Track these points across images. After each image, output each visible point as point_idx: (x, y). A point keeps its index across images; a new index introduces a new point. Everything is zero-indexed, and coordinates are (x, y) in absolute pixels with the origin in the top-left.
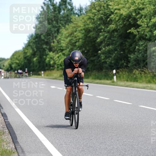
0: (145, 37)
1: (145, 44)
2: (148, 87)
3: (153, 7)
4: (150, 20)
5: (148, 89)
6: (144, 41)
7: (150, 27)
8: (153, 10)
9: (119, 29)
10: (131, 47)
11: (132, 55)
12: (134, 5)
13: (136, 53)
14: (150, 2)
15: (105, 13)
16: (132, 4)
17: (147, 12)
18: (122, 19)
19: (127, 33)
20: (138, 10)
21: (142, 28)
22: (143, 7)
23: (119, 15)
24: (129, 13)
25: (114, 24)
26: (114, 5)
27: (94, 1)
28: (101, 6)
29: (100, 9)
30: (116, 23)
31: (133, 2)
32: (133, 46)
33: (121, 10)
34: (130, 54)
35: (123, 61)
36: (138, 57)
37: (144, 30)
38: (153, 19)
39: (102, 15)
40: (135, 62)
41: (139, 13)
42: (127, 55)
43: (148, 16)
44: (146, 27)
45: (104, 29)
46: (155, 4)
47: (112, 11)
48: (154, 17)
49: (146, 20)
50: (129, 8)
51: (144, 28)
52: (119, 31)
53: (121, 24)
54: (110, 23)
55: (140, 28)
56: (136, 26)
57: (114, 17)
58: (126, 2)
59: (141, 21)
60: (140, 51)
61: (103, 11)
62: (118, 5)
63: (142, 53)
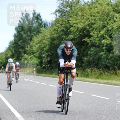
0: (95, 44)
1: (95, 50)
2: (97, 81)
3: (102, 23)
4: (100, 32)
5: (96, 83)
6: (94, 48)
7: (100, 37)
8: (102, 25)
9: (76, 38)
10: (85, 52)
11: (85, 58)
12: (88, 20)
13: (88, 56)
14: (100, 19)
15: (66, 26)
16: (87, 20)
17: (97, 26)
18: (79, 31)
19: (82, 41)
20: (90, 24)
21: (93, 38)
22: (95, 22)
23: (76, 28)
24: (84, 27)
25: (72, 35)
26: (73, 20)
27: (58, 17)
28: (63, 21)
29: (62, 24)
30: (74, 34)
31: (87, 18)
32: (86, 51)
33: (78, 24)
34: (84, 57)
35: (79, 62)
36: (89, 59)
37: (95, 39)
38: (102, 31)
39: (64, 28)
40: (87, 63)
41: (91, 27)
42: (82, 58)
43: (98, 29)
44: (97, 37)
45: (65, 38)
46: (103, 21)
47: (72, 24)
48: (102, 30)
49: (97, 32)
50: (84, 23)
51: (95, 38)
52: (76, 40)
53: (78, 35)
54: (69, 34)
55: (92, 38)
56: (89, 37)
57: (73, 29)
58: (82, 19)
59: (92, 32)
60: (92, 55)
61: (65, 24)
62: (76, 20)
63: (93, 56)
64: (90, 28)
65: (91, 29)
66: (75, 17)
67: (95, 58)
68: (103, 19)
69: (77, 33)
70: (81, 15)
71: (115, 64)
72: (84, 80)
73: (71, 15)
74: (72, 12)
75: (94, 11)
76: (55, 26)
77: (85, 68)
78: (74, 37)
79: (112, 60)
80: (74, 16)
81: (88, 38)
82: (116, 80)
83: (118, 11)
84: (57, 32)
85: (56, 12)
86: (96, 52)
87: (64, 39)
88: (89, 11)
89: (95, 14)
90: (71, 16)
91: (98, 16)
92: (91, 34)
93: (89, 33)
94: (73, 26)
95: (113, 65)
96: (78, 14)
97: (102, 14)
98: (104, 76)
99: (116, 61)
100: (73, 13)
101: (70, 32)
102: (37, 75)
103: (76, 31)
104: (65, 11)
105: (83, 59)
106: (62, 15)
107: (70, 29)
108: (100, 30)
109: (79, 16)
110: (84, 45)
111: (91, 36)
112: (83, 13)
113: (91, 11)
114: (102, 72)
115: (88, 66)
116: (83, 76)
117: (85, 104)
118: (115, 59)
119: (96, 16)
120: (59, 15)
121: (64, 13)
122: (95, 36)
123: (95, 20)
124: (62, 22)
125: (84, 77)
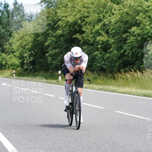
0: (88, 42)
1: (88, 49)
2: (90, 87)
3: (97, 16)
4: (94, 27)
5: (90, 89)
6: (87, 46)
7: (94, 34)
8: (97, 18)
9: (65, 35)
12: (80, 13)
14: (94, 11)
15: (53, 19)
16: (78, 12)
17: (91, 20)
18: (68, 26)
19: (72, 38)
20: (83, 18)
21: (86, 35)
22: (88, 15)
23: (66, 22)
24: (75, 20)
25: (61, 30)
26: (62, 12)
29: (49, 16)
30: (63, 29)
31: (79, 10)
33: (68, 17)
37: (88, 36)
38: (96, 26)
39: (50, 22)
41: (84, 21)
43: (92, 23)
44: (90, 33)
45: (52, 34)
46: (99, 13)
47: (60, 18)
48: (98, 25)
49: (90, 27)
50: (75, 16)
51: (88, 34)
53: (67, 30)
54: (57, 29)
55: (84, 34)
56: (81, 32)
57: (62, 23)
58: (73, 11)
59: (85, 28)
61: (52, 17)
62: (66, 12)
65: (83, 23)
69: (66, 28)
70: (72, 6)
71: (112, 66)
73: (59, 6)
74: (60, 3)
78: (63, 33)
79: (109, 62)
80: (62, 7)
81: (79, 34)
82: (113, 86)
83: (117, 2)
85: (42, 2)
86: (89, 51)
87: (50, 35)
89: (89, 5)
91: (92, 7)
93: (80, 28)
95: (110, 67)
97: (97, 6)
98: (99, 80)
99: (114, 63)
100: (62, 4)
101: (58, 27)
102: (17, 79)
103: (65, 26)
104: (52, 1)
106: (48, 6)
107: (58, 23)
108: (94, 24)
110: (74, 43)
111: (83, 32)
112: (74, 4)
113: (83, 2)
114: (96, 75)
118: (112, 60)
119: (90, 8)
120: (45, 6)
121: (51, 3)
122: (89, 31)
123: (88, 12)
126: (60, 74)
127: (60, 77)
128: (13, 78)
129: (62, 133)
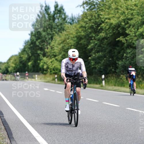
0: (132, 45)
1: (133, 52)
3: (140, 18)
4: (138, 29)
6: (132, 49)
7: (138, 36)
8: (141, 20)
9: (108, 37)
10: (119, 55)
11: (120, 62)
12: (124, 15)
13: (123, 60)
14: (138, 13)
15: (96, 22)
16: (122, 14)
17: (135, 22)
18: (112, 28)
19: (116, 41)
20: (126, 20)
21: (130, 37)
22: (132, 17)
23: (109, 24)
24: (118, 22)
25: (104, 33)
26: (105, 14)
27: (86, 11)
28: (92, 16)
29: (91, 19)
30: (106, 32)
31: (122, 12)
32: (121, 53)
33: (111, 19)
34: (118, 61)
35: (112, 67)
36: (125, 64)
37: (132, 39)
38: (140, 29)
39: (93, 24)
40: (123, 68)
41: (128, 23)
42: (116, 62)
43: (136, 26)
44: (134, 36)
45: (95, 37)
46: (142, 15)
47: (103, 20)
48: (141, 27)
49: (134, 29)
50: (119, 18)
51: (132, 37)
52: (108, 39)
53: (111, 33)
54: (100, 31)
55: (128, 36)
56: (125, 35)
57: (105, 26)
58: (116, 13)
59: (129, 30)
60: (128, 59)
61: (94, 20)
62: (109, 14)
63: (130, 60)
64: (126, 24)
65: (127, 26)
66: (107, 11)
67: (132, 62)
68: (142, 14)
69: (110, 30)
70: (115, 8)
72: (118, 90)
73: (102, 8)
74: (103, 5)
75: (131, 3)
76: (83, 22)
77: (120, 74)
78: (106, 36)
80: (105, 9)
81: (123, 37)
84: (84, 29)
85: (84, 4)
86: (133, 55)
87: (93, 38)
88: (125, 3)
89: (132, 7)
90: (102, 10)
91: (136, 9)
92: (127, 32)
93: (124, 31)
94: (105, 22)
96: (111, 7)
97: (140, 8)
98: (143, 84)
100: (105, 6)
101: (101, 30)
102: (59, 84)
103: (109, 28)
104: (95, 3)
105: (117, 64)
106: (91, 8)
107: (101, 25)
108: (138, 27)
109: (113, 9)
110: (118, 46)
111: (127, 35)
112: (118, 6)
113: (127, 4)
115: (123, 72)
116: (117, 84)
117: (120, 120)
119: (134, 10)
120: (87, 8)
121: (93, 5)
122: (133, 34)
123: (132, 14)
124: (90, 17)
125: (118, 86)
126: (104, 78)
127: (104, 82)
128: (55, 83)
129: (106, 139)
